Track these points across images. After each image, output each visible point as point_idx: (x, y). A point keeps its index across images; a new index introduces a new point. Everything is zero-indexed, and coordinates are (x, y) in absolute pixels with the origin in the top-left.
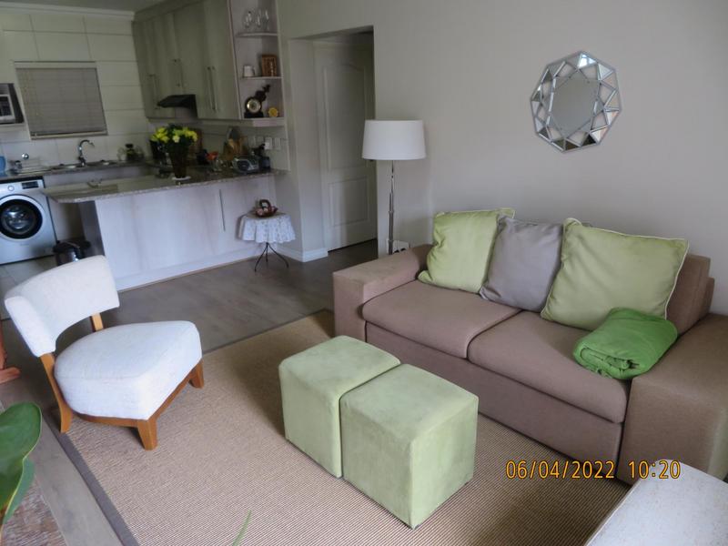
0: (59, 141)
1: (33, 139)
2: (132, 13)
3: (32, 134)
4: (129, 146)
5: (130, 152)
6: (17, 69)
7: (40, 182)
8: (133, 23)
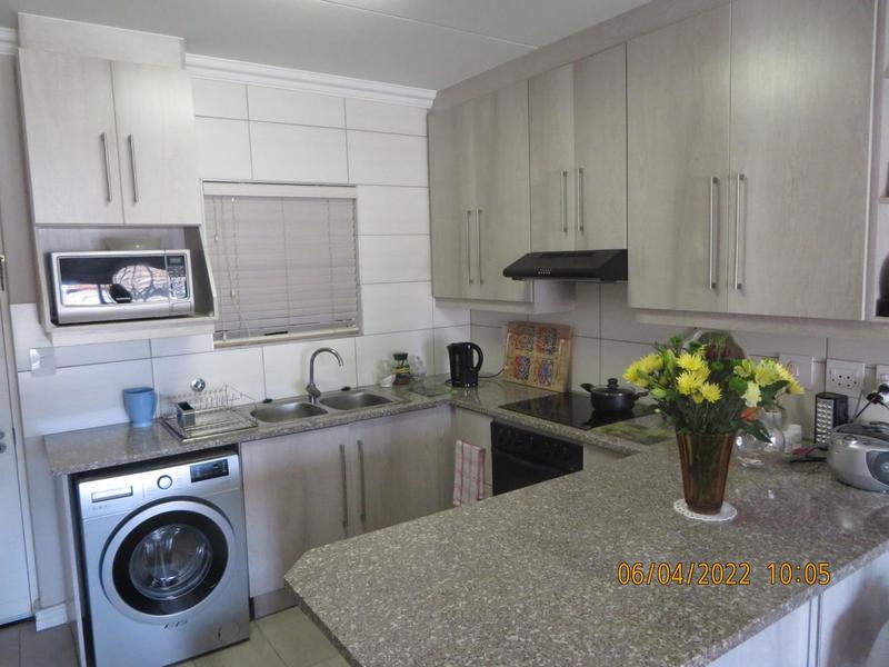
0: (268, 349)
1: (216, 347)
2: (433, 94)
3: (218, 335)
4: (402, 357)
5: (402, 371)
6: (206, 197)
7: (232, 461)
8: (430, 114)
